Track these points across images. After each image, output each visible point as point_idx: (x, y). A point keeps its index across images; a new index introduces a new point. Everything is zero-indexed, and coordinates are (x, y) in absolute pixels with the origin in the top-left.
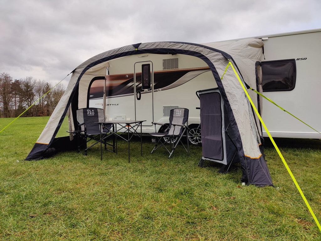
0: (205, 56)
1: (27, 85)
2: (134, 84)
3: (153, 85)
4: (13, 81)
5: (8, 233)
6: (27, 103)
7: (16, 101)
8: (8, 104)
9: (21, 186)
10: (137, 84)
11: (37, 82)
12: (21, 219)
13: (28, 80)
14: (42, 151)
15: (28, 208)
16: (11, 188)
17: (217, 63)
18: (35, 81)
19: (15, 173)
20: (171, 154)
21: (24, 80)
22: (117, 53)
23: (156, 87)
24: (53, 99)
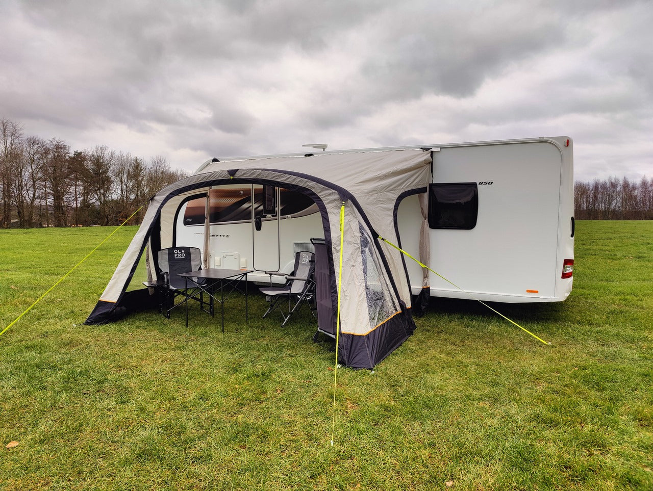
0: (318, 194)
1: (98, 162)
2: (251, 206)
3: (278, 209)
4: (72, 155)
5: (61, 406)
6: (96, 197)
7: (78, 193)
8: (63, 199)
9: (75, 361)
10: (256, 206)
11: (116, 156)
12: (74, 396)
13: (99, 152)
14: (107, 312)
15: (82, 385)
16: (65, 362)
17: (330, 205)
18: (112, 154)
19: (70, 344)
20: (286, 320)
21: (91, 153)
22: (208, 180)
23: (284, 212)
24: (146, 190)
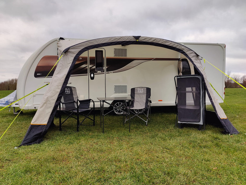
0: (186, 53)
2: (87, 66)
3: (105, 68)
17: (193, 58)
23: (108, 70)
